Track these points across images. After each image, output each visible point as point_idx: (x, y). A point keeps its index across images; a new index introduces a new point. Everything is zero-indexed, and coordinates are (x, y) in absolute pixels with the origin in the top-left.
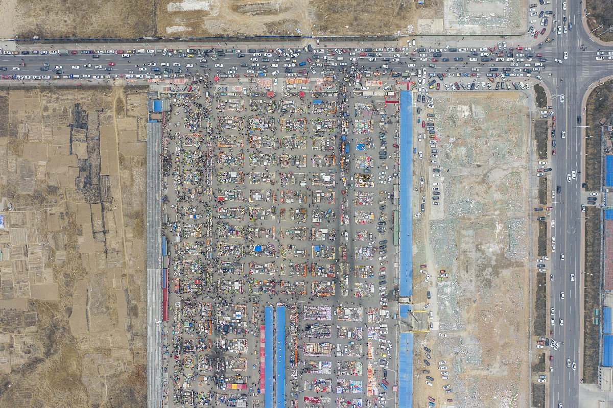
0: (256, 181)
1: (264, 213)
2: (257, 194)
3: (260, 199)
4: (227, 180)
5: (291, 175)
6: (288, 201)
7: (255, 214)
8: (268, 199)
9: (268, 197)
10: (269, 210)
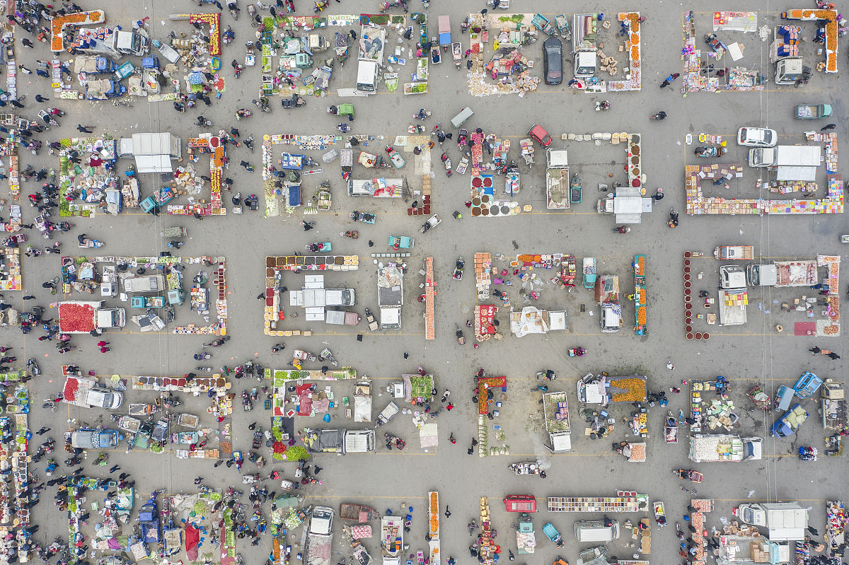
0: (309, 192)
1: (363, 410)
2: (314, 282)
3: (336, 318)
4: (112, 196)
5: (542, 144)
6: (525, 324)
7: (304, 411)
8: (390, 315)
9: (390, 299)
10: (399, 390)
